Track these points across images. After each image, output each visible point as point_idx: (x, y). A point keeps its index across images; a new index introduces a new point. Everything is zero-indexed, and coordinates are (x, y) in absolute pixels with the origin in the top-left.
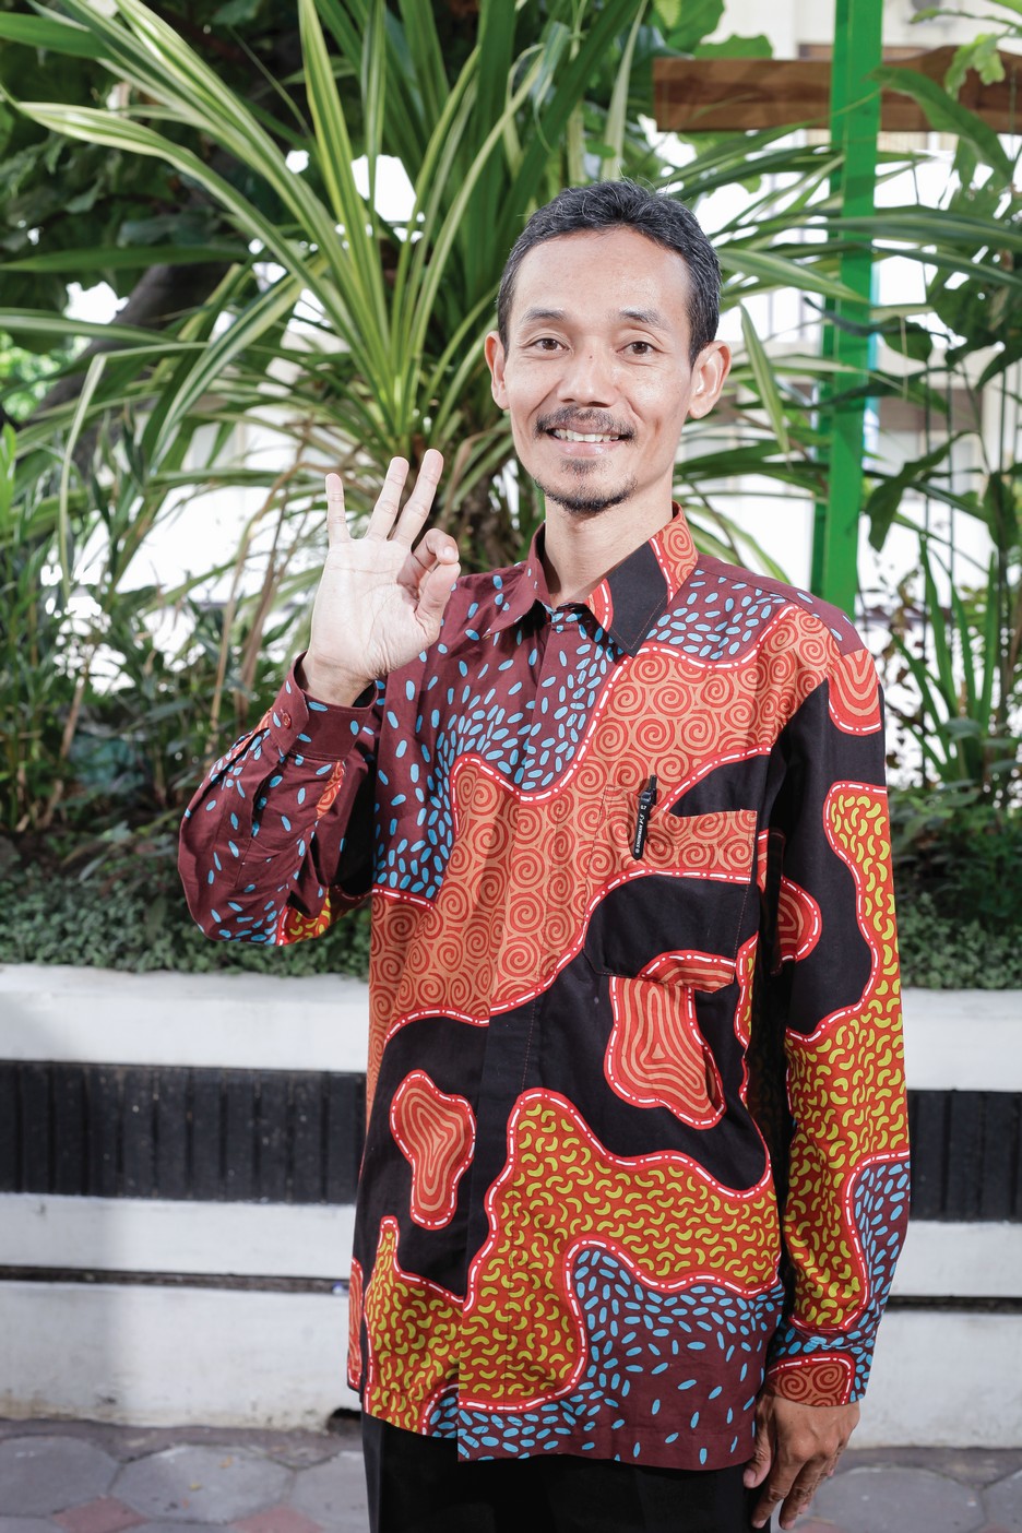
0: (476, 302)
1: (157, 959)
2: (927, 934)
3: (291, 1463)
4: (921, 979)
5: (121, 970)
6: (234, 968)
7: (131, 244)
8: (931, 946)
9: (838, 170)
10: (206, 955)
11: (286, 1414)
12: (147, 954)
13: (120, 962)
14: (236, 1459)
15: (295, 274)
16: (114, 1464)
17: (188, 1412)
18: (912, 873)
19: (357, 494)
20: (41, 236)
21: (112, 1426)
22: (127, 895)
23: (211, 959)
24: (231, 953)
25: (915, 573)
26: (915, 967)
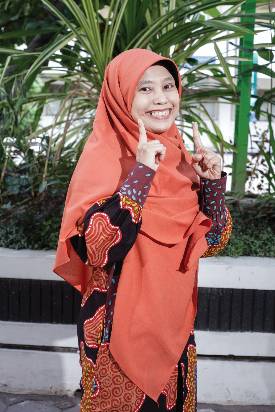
0: (130, 41)
1: (22, 245)
2: (270, 239)
3: (61, 407)
4: (268, 254)
5: (11, 248)
6: (46, 248)
7: (29, 29)
8: (271, 244)
9: (244, 4)
10: (38, 244)
11: (61, 391)
12: (19, 243)
13: (10, 246)
14: (44, 406)
15: (73, 32)
16: (4, 406)
17: (30, 390)
18: (265, 220)
19: (92, 101)
20: (5, 29)
21: (6, 393)
22: (14, 225)
23: (39, 245)
24: (46, 243)
25: (267, 131)
26: (266, 250)
